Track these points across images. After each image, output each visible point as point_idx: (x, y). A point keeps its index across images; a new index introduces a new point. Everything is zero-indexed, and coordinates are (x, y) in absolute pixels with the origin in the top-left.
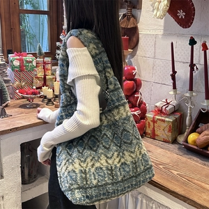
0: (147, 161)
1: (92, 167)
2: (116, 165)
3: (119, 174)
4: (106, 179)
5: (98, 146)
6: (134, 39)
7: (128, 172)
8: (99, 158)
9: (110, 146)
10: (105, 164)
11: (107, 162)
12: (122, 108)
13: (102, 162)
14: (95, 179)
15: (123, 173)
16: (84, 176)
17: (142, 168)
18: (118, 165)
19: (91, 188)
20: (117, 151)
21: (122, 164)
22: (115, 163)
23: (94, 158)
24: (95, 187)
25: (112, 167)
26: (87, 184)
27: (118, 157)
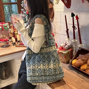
0: (61, 70)
1: (37, 68)
2: (46, 69)
3: (47, 72)
4: (42, 74)
5: (41, 60)
6: (52, 14)
7: (51, 72)
8: (40, 65)
9: (45, 61)
10: (42, 68)
11: (43, 67)
12: (53, 47)
13: (41, 67)
14: (38, 73)
15: (49, 72)
16: (33, 71)
17: (58, 72)
18: (47, 69)
19: (36, 76)
20: (47, 63)
21: (49, 69)
22: (46, 68)
23: (38, 64)
24: (37, 76)
25: (45, 69)
26: (34, 74)
27: (48, 65)
